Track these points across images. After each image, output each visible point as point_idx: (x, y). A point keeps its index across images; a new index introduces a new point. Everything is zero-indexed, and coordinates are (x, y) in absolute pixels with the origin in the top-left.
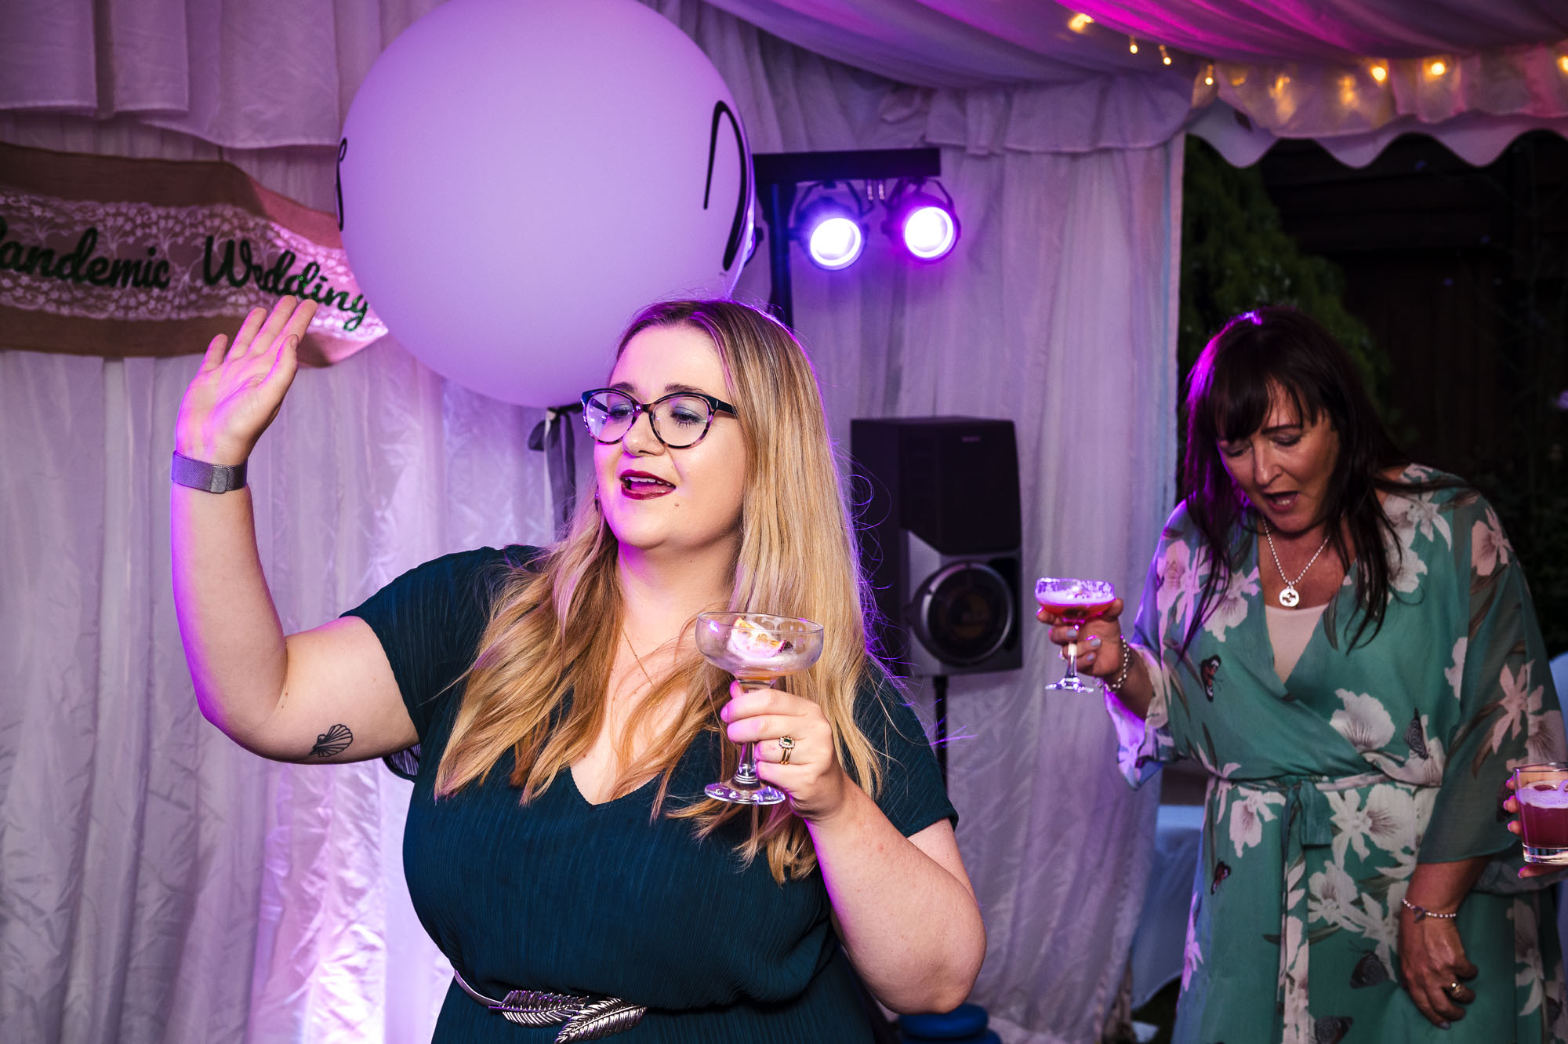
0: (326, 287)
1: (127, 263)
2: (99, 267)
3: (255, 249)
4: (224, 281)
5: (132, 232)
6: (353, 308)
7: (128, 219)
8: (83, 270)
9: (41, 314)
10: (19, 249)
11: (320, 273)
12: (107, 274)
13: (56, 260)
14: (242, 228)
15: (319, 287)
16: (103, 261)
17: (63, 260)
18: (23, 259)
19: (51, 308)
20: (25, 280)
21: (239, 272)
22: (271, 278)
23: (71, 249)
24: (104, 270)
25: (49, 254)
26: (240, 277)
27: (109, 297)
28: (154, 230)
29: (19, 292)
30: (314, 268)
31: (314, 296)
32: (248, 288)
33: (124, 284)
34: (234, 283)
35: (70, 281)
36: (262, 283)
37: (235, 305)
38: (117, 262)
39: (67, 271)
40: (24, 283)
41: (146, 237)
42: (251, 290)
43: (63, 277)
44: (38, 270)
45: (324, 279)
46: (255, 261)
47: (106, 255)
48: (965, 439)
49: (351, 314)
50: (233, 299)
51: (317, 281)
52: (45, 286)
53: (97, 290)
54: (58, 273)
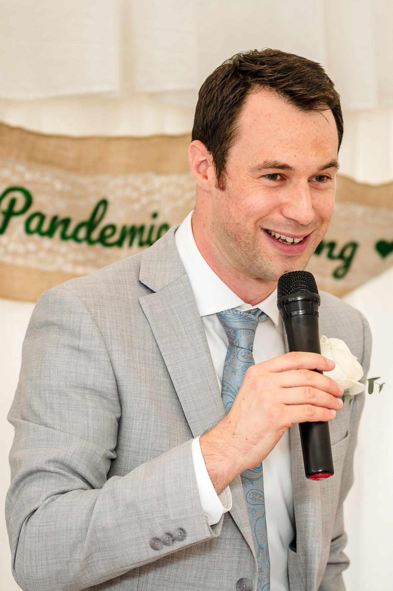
1: (133, 229)
2: (109, 232)
5: (138, 200)
6: (341, 256)
7: (136, 189)
8: (95, 235)
9: (59, 272)
10: (42, 217)
12: (115, 238)
13: (72, 227)
16: (113, 227)
17: (80, 226)
18: (46, 227)
19: (67, 268)
20: (46, 242)
23: (86, 216)
24: (113, 235)
25: (66, 222)
27: (117, 256)
28: (157, 197)
29: (42, 255)
33: (131, 244)
35: (84, 243)
38: (124, 228)
39: (81, 236)
41: (151, 203)
43: (78, 240)
44: (57, 235)
47: (114, 223)
49: (338, 263)
54: (75, 237)
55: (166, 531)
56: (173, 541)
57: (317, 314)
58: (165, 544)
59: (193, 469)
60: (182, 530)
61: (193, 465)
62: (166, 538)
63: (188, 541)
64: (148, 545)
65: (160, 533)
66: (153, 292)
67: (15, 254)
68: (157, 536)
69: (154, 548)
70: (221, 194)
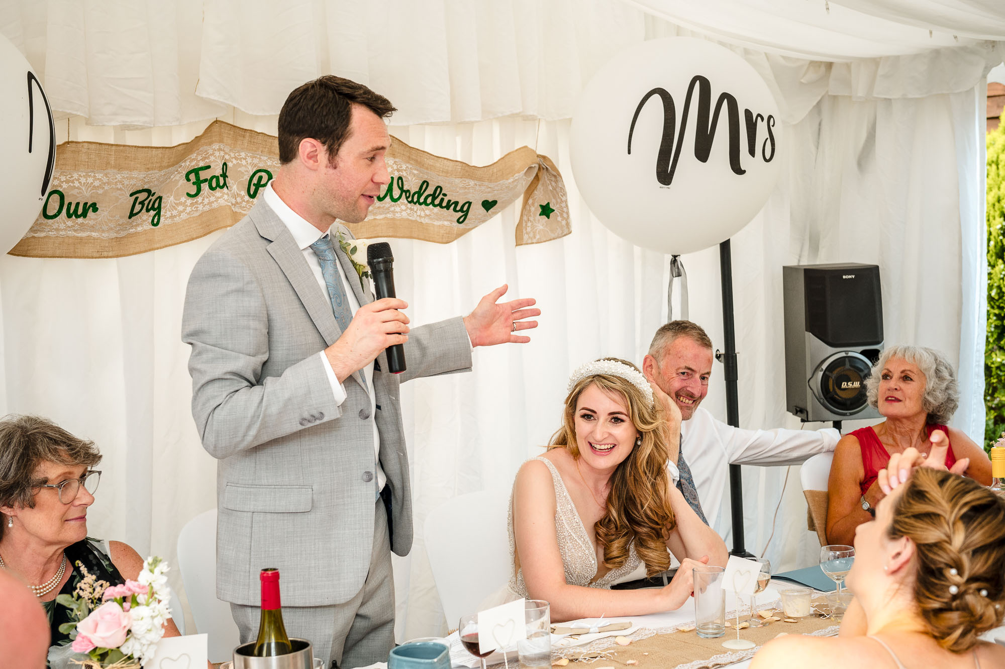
0: (446, 199)
3: (406, 181)
4: (388, 199)
6: (461, 210)
11: (443, 192)
14: (398, 170)
15: (442, 200)
21: (396, 193)
22: (416, 196)
26: (396, 196)
30: (439, 189)
31: (440, 205)
32: (401, 203)
34: (394, 200)
36: (410, 199)
37: (394, 212)
42: (402, 204)
45: (445, 195)
46: (405, 188)
48: (853, 277)
49: (460, 214)
50: (392, 209)
51: (441, 196)
55: (311, 414)
56: (315, 420)
57: (392, 269)
58: (309, 421)
59: (326, 375)
60: (321, 413)
61: (325, 372)
62: (311, 418)
63: (326, 419)
64: (298, 423)
65: (306, 415)
66: (271, 242)
68: (304, 417)
69: (301, 424)
70: (331, 171)
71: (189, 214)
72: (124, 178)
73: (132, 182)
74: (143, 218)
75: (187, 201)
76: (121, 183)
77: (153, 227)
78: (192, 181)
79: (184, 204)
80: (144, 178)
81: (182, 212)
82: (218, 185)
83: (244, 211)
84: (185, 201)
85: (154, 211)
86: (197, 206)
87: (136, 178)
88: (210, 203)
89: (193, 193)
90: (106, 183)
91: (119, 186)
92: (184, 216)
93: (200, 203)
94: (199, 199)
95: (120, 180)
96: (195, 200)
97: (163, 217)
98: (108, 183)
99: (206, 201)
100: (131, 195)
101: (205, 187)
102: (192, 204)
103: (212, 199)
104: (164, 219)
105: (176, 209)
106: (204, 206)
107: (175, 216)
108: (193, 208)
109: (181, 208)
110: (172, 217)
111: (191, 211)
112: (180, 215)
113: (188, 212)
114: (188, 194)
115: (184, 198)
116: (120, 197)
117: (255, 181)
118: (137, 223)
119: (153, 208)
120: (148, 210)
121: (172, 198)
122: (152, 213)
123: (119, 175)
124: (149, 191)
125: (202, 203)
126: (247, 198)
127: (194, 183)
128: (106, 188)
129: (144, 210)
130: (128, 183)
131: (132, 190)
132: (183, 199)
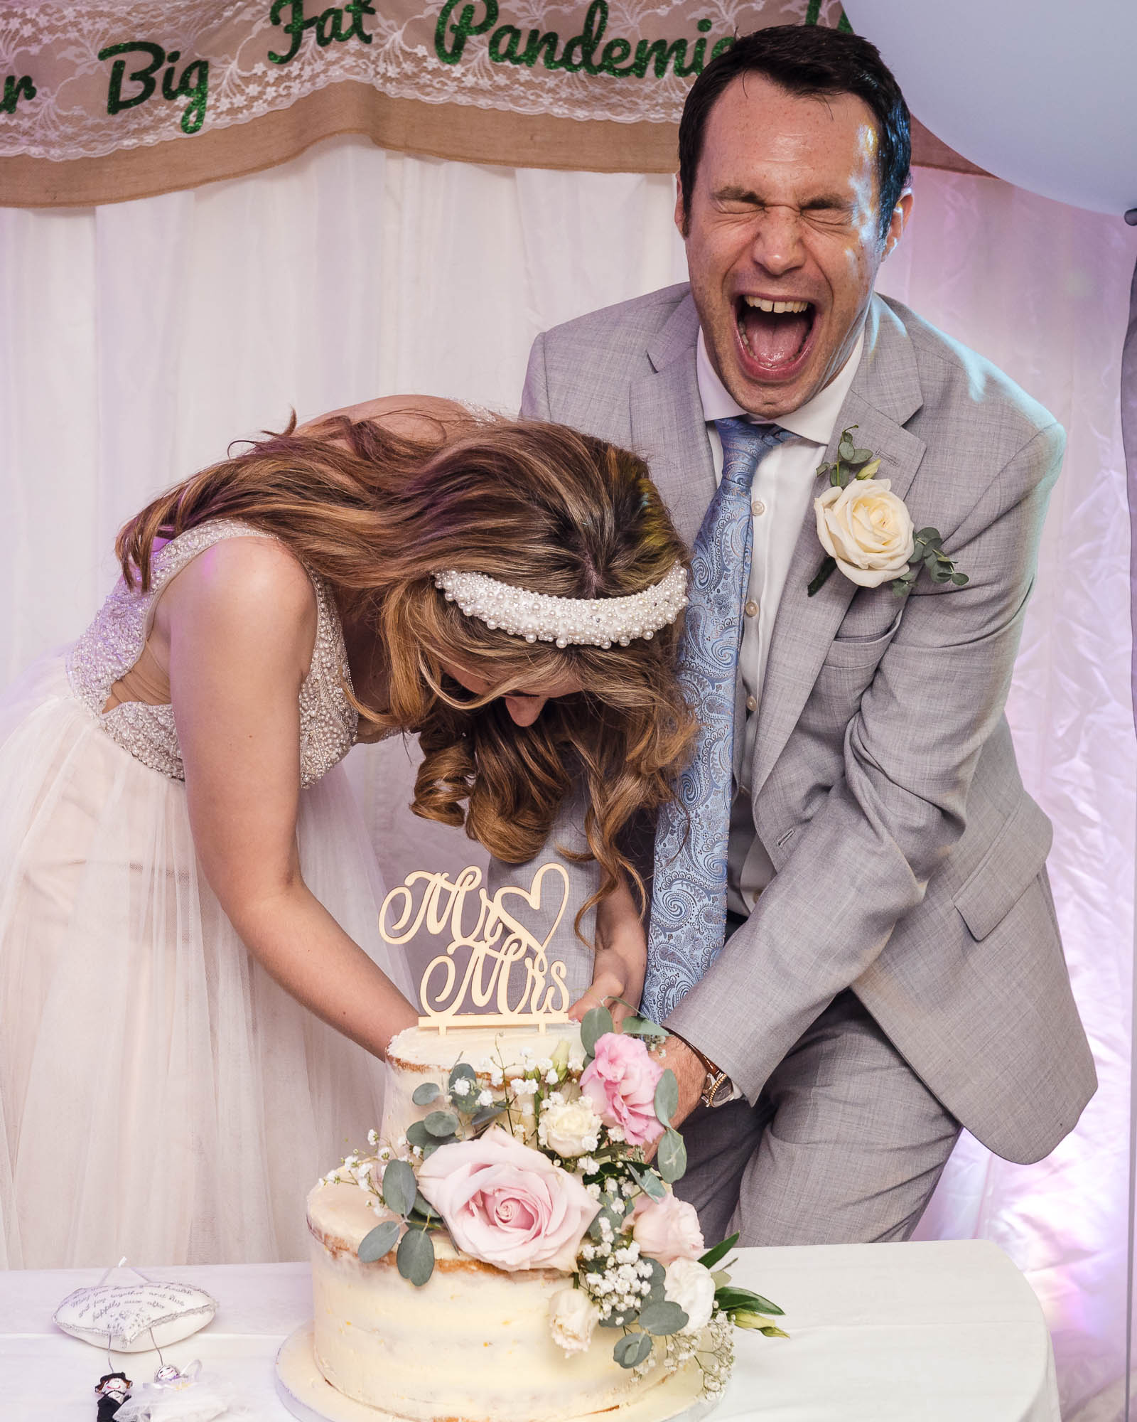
1: (660, 44)
2: (617, 52)
8: (596, 58)
9: (547, 117)
10: (516, 33)
12: (631, 60)
13: (562, 45)
16: (624, 43)
17: (570, 46)
18: (521, 49)
19: (560, 111)
20: (524, 73)
23: (578, 30)
24: (625, 55)
25: (551, 38)
27: (637, 93)
29: (517, 92)
33: (660, 71)
35: (582, 71)
38: (643, 44)
39: (577, 60)
40: (522, 80)
43: (574, 68)
44: (540, 60)
47: (624, 36)
52: (551, 82)
53: (621, 83)
54: (566, 61)
67: (475, 91)
71: (270, 103)
72: (79, 14)
73: (102, 24)
74: (156, 112)
75: (269, 73)
76: (76, 26)
77: (185, 135)
78: (283, 24)
79: (260, 79)
80: (129, 14)
81: (255, 99)
82: (336, 33)
83: (428, 94)
84: (265, 73)
85: (188, 94)
86: (287, 84)
87: (109, 15)
88: (313, 78)
89: (284, 53)
90: (46, 28)
91: (73, 34)
92: (260, 108)
93: (296, 78)
94: (294, 68)
95: (73, 20)
96: (286, 70)
97: (212, 111)
98: (51, 29)
99: (307, 72)
100: (103, 56)
101: (310, 36)
102: (279, 80)
103: (319, 66)
104: (214, 116)
105: (242, 92)
106: (302, 83)
107: (240, 109)
108: (281, 89)
109: (253, 89)
110: (233, 111)
111: (276, 97)
112: (252, 107)
113: (270, 99)
114: (272, 55)
115: (261, 64)
116: (78, 61)
117: (454, 18)
118: (139, 124)
119: (184, 88)
120: (170, 95)
121: (233, 67)
122: (183, 100)
123: (71, 9)
124: (153, 48)
125: (299, 76)
126: (433, 62)
127: (287, 30)
128: (46, 39)
129: (157, 95)
130: (91, 28)
131: (103, 42)
132: (259, 68)
